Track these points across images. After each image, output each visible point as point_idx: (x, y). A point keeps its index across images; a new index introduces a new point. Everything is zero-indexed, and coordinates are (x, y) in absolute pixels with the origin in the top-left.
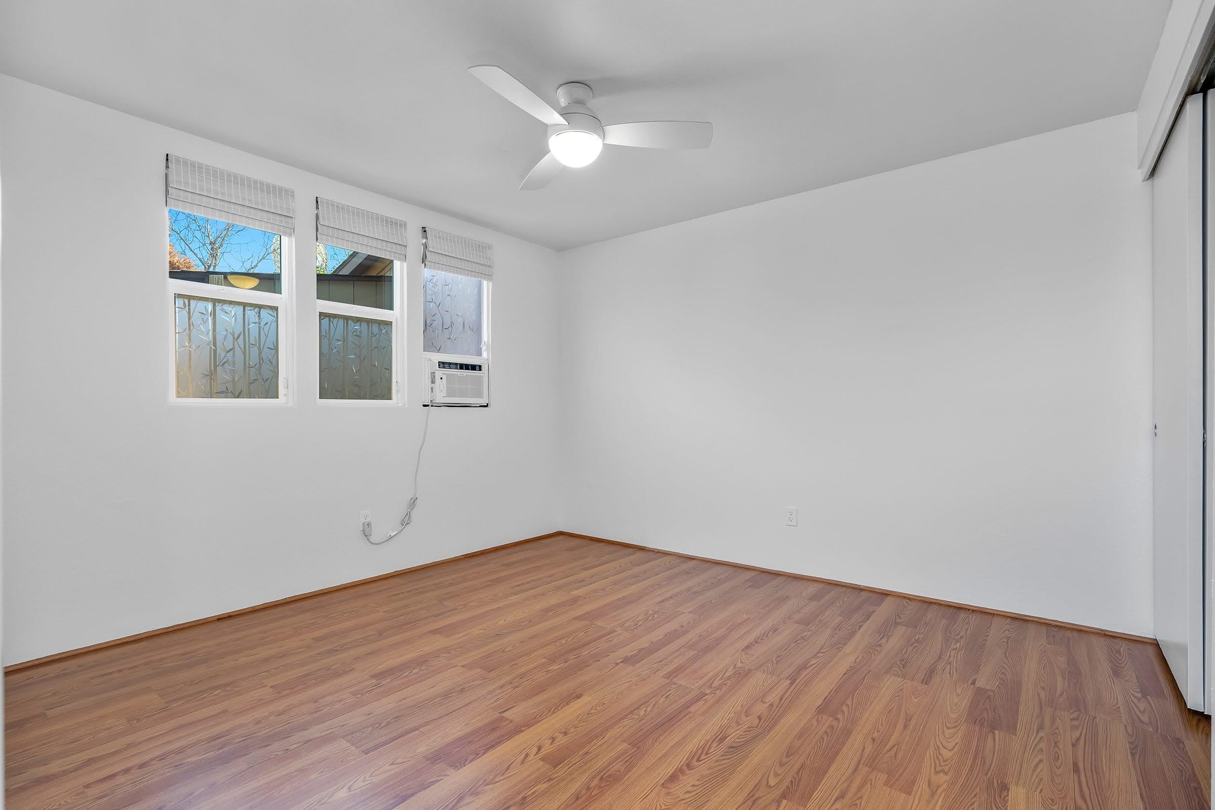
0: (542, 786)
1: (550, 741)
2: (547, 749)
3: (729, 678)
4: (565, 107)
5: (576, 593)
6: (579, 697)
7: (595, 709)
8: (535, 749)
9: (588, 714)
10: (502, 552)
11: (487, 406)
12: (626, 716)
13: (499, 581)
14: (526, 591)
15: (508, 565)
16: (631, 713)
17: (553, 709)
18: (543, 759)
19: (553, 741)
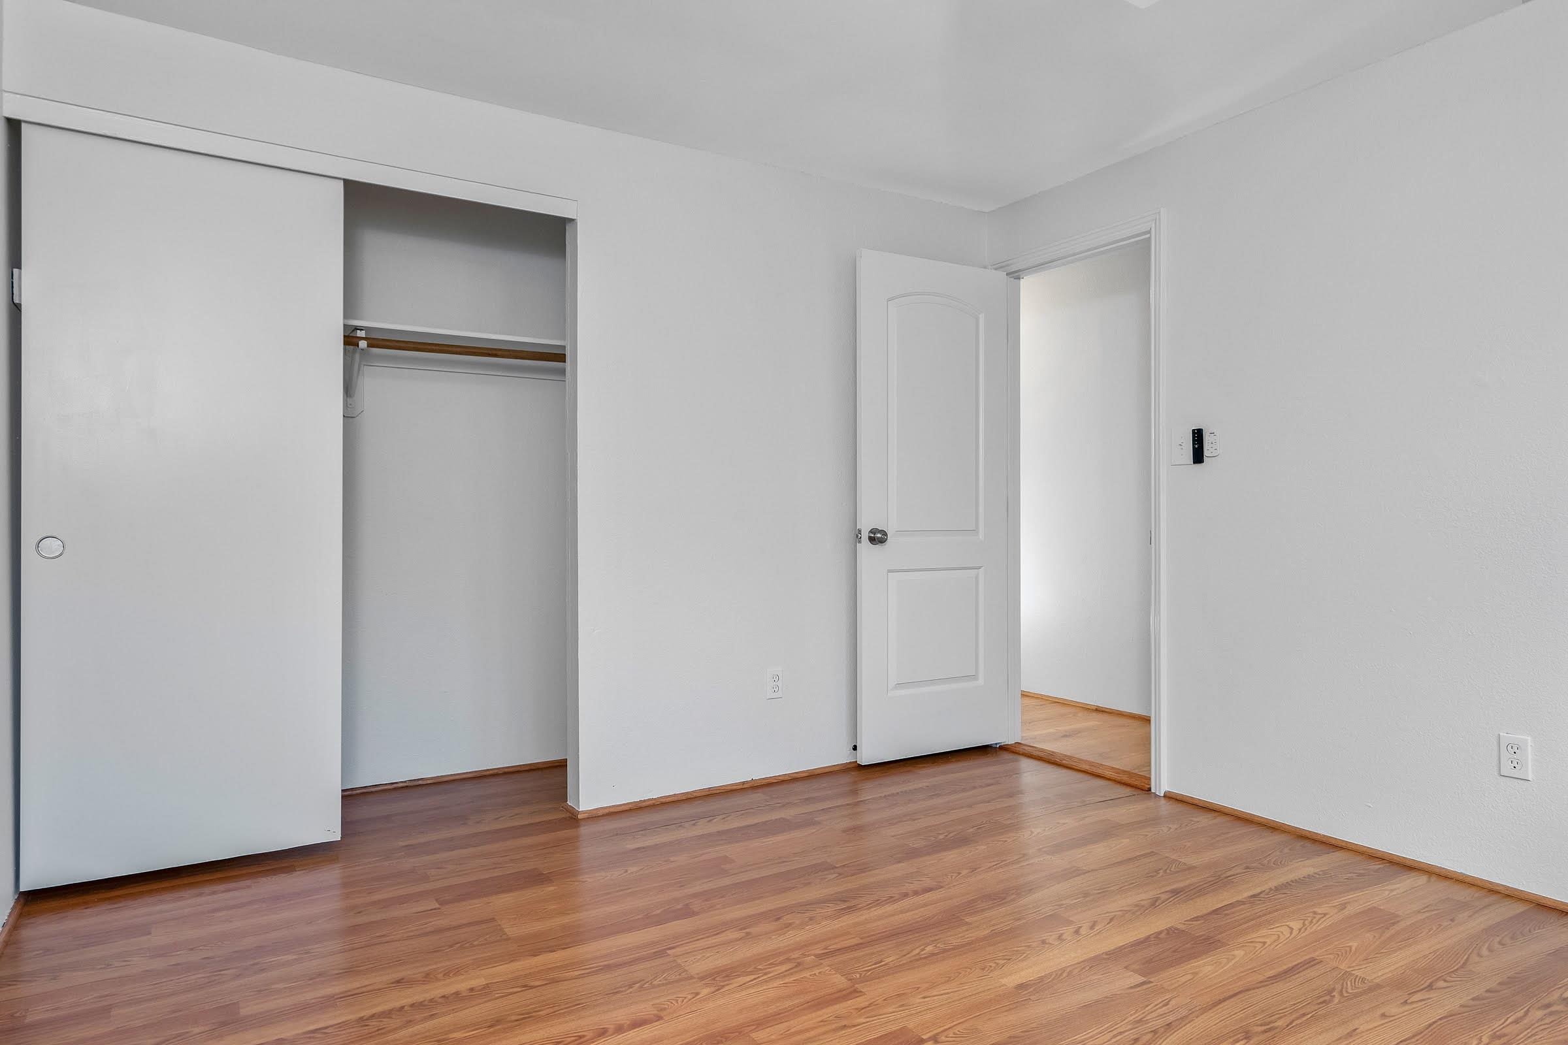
0: (1067, 903)
1: (1064, 937)
2: (1068, 931)
7: (998, 964)
8: (1083, 931)
9: (1009, 959)
12: (953, 949)
16: (945, 951)
17: (1065, 975)
18: (1071, 922)
19: (1060, 938)
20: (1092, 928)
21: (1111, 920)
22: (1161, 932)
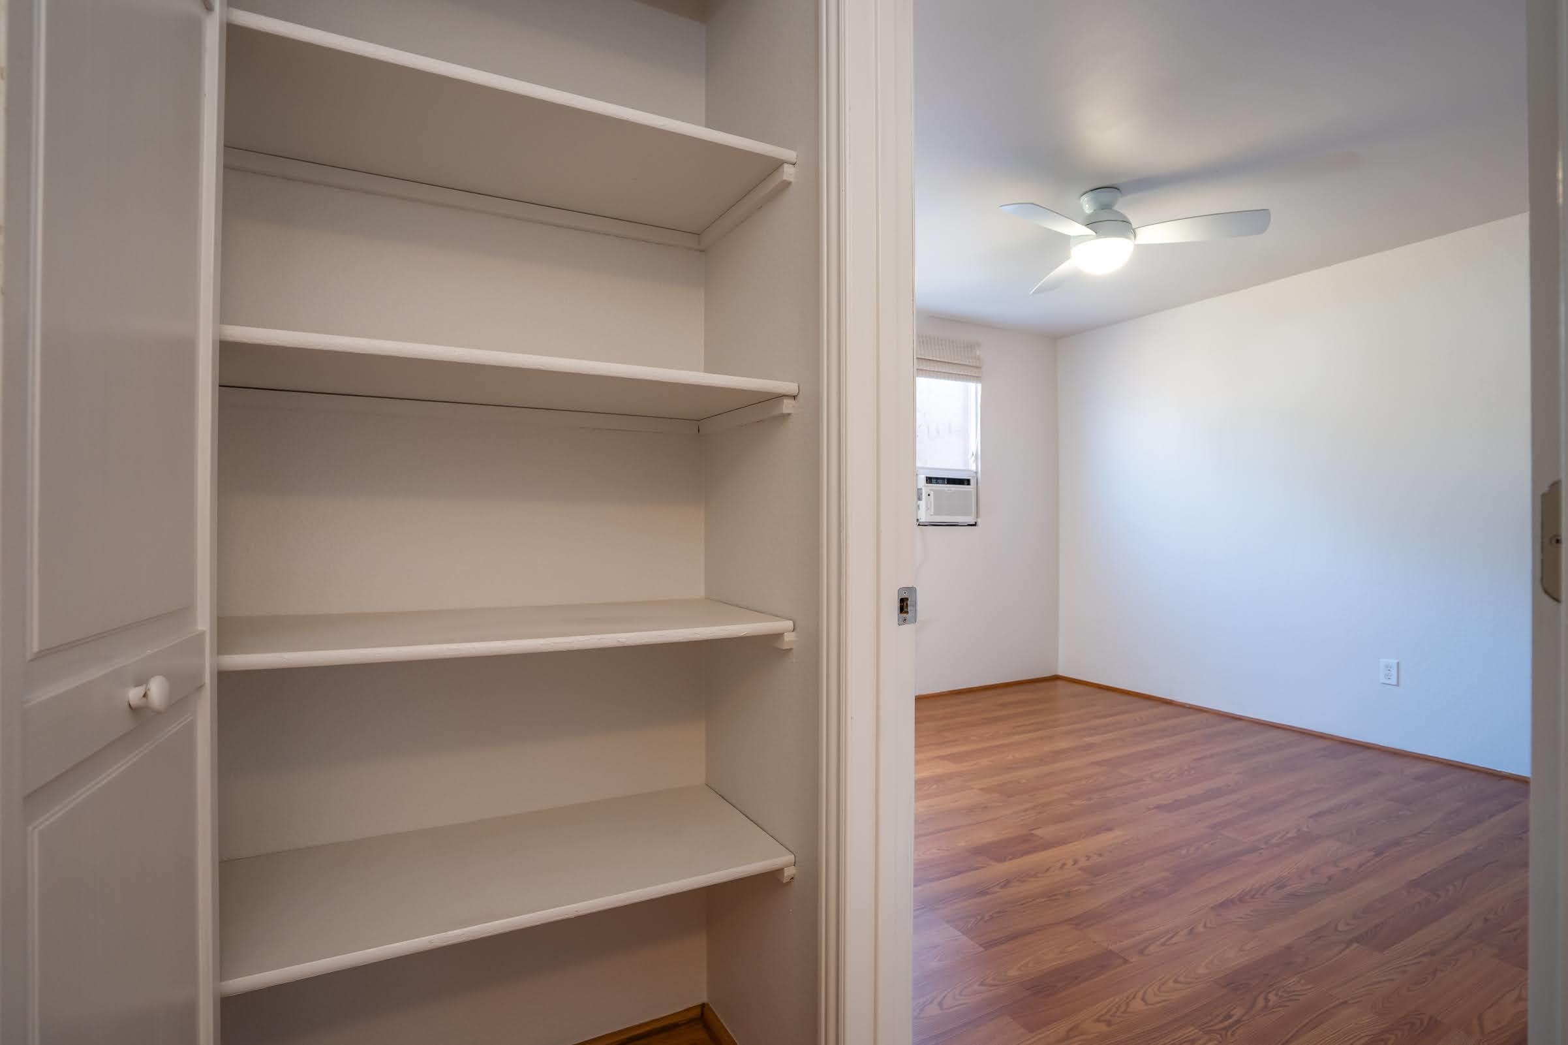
0: (1085, 888)
1: (1085, 859)
2: (1083, 863)
3: (1290, 839)
4: (1090, 216)
5: (1088, 740)
6: (1110, 829)
7: (1130, 841)
8: (1070, 862)
10: (990, 693)
11: (975, 525)
13: (995, 720)
14: (1030, 732)
15: (1004, 705)
18: (1081, 869)
19: (1088, 858)
20: (1064, 865)
21: (1048, 870)
22: (1010, 859)
